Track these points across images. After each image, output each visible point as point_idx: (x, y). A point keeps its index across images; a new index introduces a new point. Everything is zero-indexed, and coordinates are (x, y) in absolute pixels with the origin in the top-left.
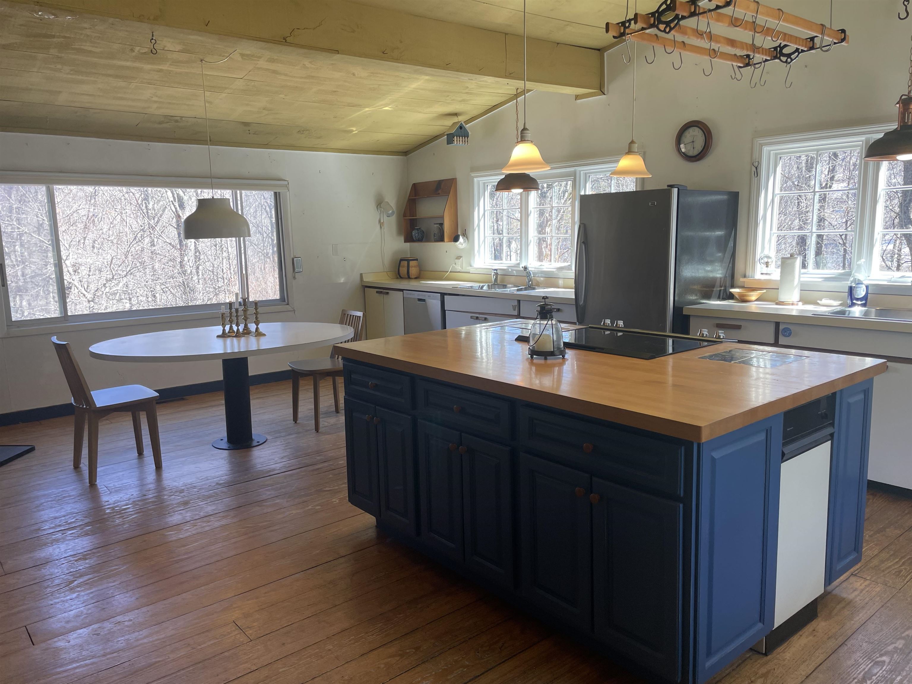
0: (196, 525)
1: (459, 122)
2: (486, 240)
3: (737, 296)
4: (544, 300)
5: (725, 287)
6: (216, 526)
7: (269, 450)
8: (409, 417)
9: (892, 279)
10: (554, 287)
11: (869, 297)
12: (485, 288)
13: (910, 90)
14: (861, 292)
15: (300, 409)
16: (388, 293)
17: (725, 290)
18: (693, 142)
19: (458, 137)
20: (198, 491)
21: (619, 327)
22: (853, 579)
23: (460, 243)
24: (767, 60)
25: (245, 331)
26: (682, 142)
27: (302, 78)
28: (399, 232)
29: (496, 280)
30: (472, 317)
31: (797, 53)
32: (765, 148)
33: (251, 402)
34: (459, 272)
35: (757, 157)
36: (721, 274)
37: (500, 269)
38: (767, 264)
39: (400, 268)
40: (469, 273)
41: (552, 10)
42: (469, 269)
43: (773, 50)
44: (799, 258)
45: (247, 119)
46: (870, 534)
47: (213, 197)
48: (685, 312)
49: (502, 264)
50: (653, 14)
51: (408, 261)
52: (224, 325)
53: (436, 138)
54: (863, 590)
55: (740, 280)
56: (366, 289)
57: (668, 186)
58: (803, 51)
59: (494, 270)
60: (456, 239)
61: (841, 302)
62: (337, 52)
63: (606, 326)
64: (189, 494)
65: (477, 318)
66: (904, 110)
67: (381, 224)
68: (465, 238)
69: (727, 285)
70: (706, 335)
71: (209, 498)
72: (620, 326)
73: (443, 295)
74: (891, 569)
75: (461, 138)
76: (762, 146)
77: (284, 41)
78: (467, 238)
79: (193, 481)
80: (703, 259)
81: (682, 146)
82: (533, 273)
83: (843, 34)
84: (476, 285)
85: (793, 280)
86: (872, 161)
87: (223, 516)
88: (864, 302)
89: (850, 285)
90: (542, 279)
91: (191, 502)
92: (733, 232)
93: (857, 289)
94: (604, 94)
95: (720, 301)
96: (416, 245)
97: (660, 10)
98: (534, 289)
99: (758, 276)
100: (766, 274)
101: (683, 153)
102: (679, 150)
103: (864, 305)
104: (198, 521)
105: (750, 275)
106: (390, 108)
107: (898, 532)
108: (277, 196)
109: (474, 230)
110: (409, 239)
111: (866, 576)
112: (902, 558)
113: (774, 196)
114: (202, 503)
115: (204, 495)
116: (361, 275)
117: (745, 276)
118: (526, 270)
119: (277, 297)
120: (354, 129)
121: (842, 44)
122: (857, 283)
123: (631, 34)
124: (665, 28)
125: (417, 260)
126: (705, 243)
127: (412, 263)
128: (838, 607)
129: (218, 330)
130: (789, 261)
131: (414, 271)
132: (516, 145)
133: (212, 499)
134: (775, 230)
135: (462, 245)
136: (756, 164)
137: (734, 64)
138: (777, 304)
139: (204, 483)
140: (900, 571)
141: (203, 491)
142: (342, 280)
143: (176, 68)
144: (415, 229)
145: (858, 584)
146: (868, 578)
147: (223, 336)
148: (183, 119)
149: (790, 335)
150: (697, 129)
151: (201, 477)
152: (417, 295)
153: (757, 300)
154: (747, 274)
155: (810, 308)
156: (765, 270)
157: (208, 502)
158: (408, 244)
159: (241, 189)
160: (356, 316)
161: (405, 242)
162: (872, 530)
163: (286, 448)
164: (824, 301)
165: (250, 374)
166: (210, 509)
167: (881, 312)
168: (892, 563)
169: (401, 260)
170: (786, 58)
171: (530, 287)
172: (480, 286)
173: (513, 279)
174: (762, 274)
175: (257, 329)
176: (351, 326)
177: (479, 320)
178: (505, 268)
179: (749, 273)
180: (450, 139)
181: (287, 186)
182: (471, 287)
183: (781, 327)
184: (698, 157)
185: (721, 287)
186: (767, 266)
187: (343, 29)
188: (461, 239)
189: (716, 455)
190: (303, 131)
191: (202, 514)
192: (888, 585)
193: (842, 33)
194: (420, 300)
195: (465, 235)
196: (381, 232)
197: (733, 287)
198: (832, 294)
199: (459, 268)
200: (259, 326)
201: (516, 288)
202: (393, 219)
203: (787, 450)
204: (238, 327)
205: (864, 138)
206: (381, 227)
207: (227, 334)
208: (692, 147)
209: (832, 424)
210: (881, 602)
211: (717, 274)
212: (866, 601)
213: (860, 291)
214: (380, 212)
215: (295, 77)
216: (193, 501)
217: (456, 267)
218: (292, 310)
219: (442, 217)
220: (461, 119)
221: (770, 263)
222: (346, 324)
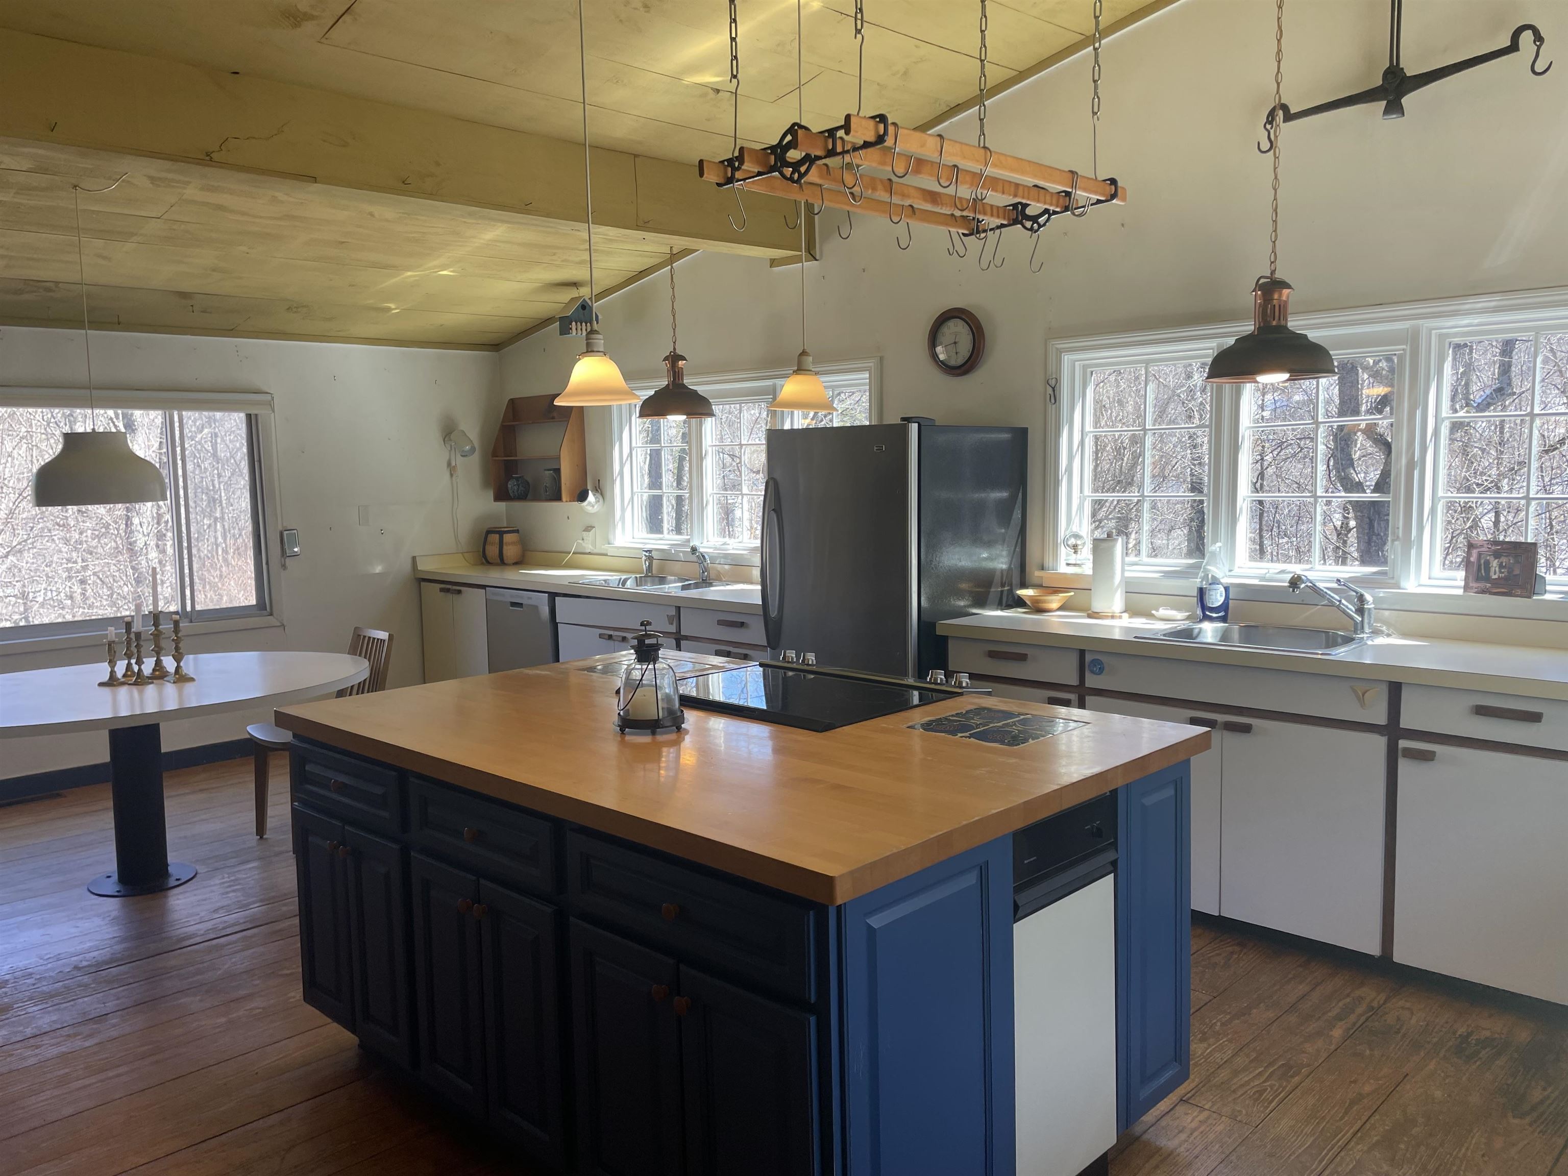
0: (12, 1055)
1: (580, 297)
2: (635, 498)
3: (1028, 602)
4: (643, 628)
5: (1011, 585)
6: (49, 1056)
7: (195, 895)
8: (394, 846)
9: (1268, 575)
10: (743, 582)
11: (1230, 605)
12: (629, 584)
13: (1273, 268)
14: (1217, 598)
15: (270, 812)
16: (459, 592)
17: (1011, 591)
18: (955, 343)
19: (579, 324)
20: (34, 985)
21: (808, 665)
22: (1181, 1109)
23: (590, 503)
24: (1002, 226)
25: (157, 673)
26: (938, 342)
27: (275, 218)
28: (486, 484)
29: (650, 568)
30: (601, 636)
31: (1047, 215)
32: (1066, 357)
33: (167, 803)
34: (589, 553)
35: (1054, 370)
36: (1006, 563)
37: (657, 550)
38: (1075, 548)
39: (487, 547)
40: (606, 555)
41: (708, 120)
42: (605, 548)
43: (1011, 208)
44: (1120, 539)
45: (186, 286)
46: (1224, 1020)
47: (93, 429)
48: (939, 632)
49: (661, 539)
50: (773, 148)
51: (501, 533)
52: (112, 663)
53: (547, 321)
54: (1195, 1130)
55: (1036, 574)
56: (423, 584)
57: (903, 419)
58: (1055, 213)
59: (646, 551)
60: (582, 497)
61: (1188, 614)
62: (315, 180)
63: (789, 662)
64: (16, 989)
65: (610, 637)
66: (1265, 300)
67: (451, 469)
68: (598, 495)
69: (1014, 582)
70: (941, 679)
71: (52, 996)
72: (810, 663)
73: (553, 596)
74: (1248, 1087)
75: (584, 324)
76: (1061, 353)
77: (208, 158)
78: (602, 494)
79: (30, 964)
80: (978, 538)
81: (939, 349)
82: (710, 558)
83: (1113, 187)
84: (614, 577)
85: (1112, 577)
86: (1227, 384)
87: (69, 1036)
88: (1222, 614)
89: (1199, 586)
90: (727, 567)
91: (15, 1006)
92: (1020, 494)
93: (1211, 593)
94: (816, 260)
95: (1002, 610)
96: (517, 505)
97: (784, 143)
98: (711, 585)
99: (1063, 569)
100: (1075, 565)
101: (941, 362)
102: (934, 356)
103: (1224, 619)
104: (18, 1046)
105: (1051, 565)
106: (451, 271)
107: (1271, 1014)
108: (251, 421)
109: (613, 482)
110: (501, 495)
111: (1204, 1102)
112: (1271, 1064)
113: (1085, 434)
114: (35, 1008)
115: (43, 993)
116: (414, 558)
117: (1042, 568)
118: (695, 554)
119: (253, 601)
120: (392, 306)
121: (1114, 201)
122: (1210, 582)
123: (744, 180)
124: (793, 173)
125: (517, 531)
126: (979, 509)
127: (508, 538)
128: (1147, 1165)
129: (102, 670)
130: (1104, 545)
131: (511, 552)
132: (579, 359)
133: (56, 1000)
134: (1087, 491)
135: (593, 506)
136: (1053, 383)
137: (953, 230)
138: (1090, 616)
139: (49, 966)
140: (1261, 1093)
141: (44, 983)
142: (378, 569)
143: (28, 200)
144: (513, 478)
145: (1189, 1118)
146: (1206, 1107)
147: (112, 682)
148: (60, 285)
149: (1101, 670)
150: (960, 323)
151: (47, 954)
152: (510, 596)
153: (1061, 608)
154: (1046, 565)
155: (1139, 623)
156: (1073, 559)
157: (48, 1005)
158: (502, 506)
159: (180, 409)
160: (378, 639)
161: (498, 498)
162: (1229, 1013)
163: (229, 889)
164: (1162, 612)
165: (164, 749)
166: (46, 1021)
167: (1250, 633)
168: (1251, 1076)
169: (489, 532)
170: (1031, 223)
171: (706, 582)
172: (620, 579)
173: (677, 567)
174: (1068, 564)
175: (178, 668)
176: (365, 657)
177: (614, 640)
178: (666, 547)
179: (1048, 562)
180: (565, 325)
181: (270, 405)
182: (605, 581)
183: (1088, 658)
184: (963, 368)
185: (1003, 585)
186: (1076, 552)
187: (324, 141)
188: (591, 497)
189: (876, 922)
190: (297, 308)
191: (29, 1031)
192: (1239, 1118)
193: (1111, 184)
194: (514, 604)
195: (598, 489)
196: (452, 483)
197: (1024, 585)
198: (1174, 600)
199: (589, 547)
200: (182, 664)
201: (680, 584)
202: (475, 460)
203: (1022, 899)
204: (140, 666)
205: (1215, 344)
206: (452, 475)
207: (119, 679)
208: (954, 351)
209: (1114, 845)
210: (1223, 1153)
211: (998, 563)
212: (1196, 1152)
213: (1216, 596)
214: (449, 449)
215: (261, 217)
216: (18, 1005)
217: (584, 545)
218: (279, 624)
219: (558, 459)
220: (585, 292)
221: (1080, 547)
222: (360, 655)
